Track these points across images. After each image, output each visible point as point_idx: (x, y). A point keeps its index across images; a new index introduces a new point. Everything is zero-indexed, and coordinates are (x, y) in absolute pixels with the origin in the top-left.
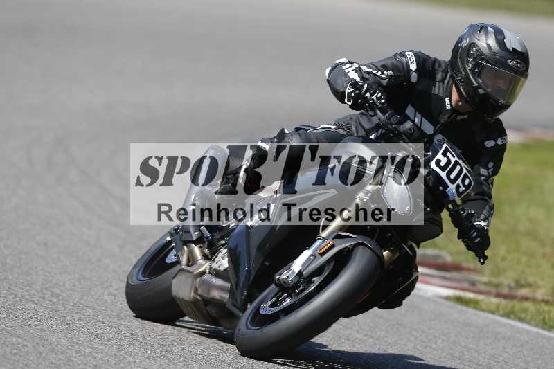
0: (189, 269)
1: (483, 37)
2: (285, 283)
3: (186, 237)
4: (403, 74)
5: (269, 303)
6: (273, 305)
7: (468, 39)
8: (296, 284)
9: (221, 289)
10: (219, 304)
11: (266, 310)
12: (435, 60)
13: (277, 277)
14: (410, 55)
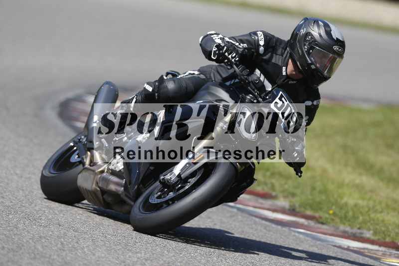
0: (91, 168)
1: (316, 28)
2: (168, 181)
3: (89, 145)
4: (254, 46)
5: (156, 196)
6: (159, 197)
7: (305, 29)
8: (176, 183)
9: (117, 184)
10: (115, 195)
11: (154, 200)
12: (278, 39)
13: (162, 177)
14: (260, 33)
